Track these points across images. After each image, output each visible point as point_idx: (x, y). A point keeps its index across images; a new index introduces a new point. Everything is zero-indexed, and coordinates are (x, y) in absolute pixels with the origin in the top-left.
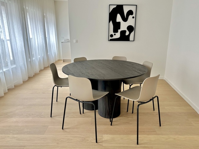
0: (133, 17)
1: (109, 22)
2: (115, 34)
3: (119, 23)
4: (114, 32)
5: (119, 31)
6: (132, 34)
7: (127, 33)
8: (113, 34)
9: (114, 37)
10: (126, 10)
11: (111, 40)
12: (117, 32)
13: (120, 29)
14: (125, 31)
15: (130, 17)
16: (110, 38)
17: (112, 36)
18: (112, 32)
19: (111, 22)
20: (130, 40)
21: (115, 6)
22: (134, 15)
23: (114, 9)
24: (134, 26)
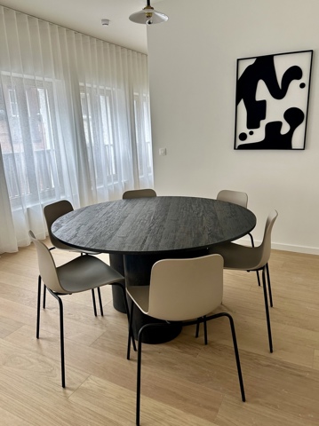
0: (302, 86)
1: (237, 102)
2: (251, 133)
3: (263, 103)
4: (249, 127)
5: (263, 123)
6: (299, 132)
7: (285, 129)
8: (247, 131)
9: (250, 140)
10: (281, 67)
11: (242, 147)
12: (257, 126)
13: (264, 118)
14: (278, 125)
15: (294, 84)
16: (240, 142)
17: (243, 137)
18: (243, 128)
19: (242, 102)
20: (293, 147)
21: (252, 62)
22: (305, 79)
23: (249, 68)
24: (305, 111)
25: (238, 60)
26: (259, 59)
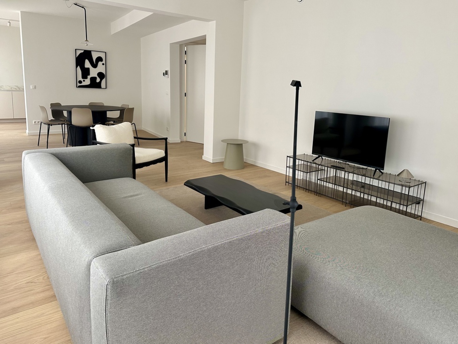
0: (103, 64)
1: (77, 67)
2: (84, 81)
3: (88, 69)
4: (83, 78)
5: (89, 77)
6: (104, 81)
7: (98, 80)
8: (82, 80)
9: (84, 84)
10: (95, 56)
11: (80, 87)
12: (87, 78)
13: (89, 75)
14: (95, 78)
15: (100, 63)
16: (79, 84)
17: (80, 82)
18: (80, 78)
19: (79, 67)
20: (102, 88)
21: (82, 51)
22: (104, 62)
23: (81, 54)
24: (105, 73)
25: (76, 49)
26: (85, 51)
